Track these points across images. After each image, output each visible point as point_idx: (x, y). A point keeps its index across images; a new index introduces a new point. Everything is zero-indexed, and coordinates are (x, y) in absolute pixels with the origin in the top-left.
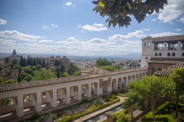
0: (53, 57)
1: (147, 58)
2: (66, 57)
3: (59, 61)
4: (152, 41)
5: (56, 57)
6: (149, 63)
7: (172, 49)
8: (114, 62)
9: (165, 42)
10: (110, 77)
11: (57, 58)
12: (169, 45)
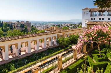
0: (19, 22)
1: (86, 21)
2: (28, 21)
3: (24, 24)
4: (89, 10)
5: (21, 21)
6: (87, 25)
7: (101, 16)
8: (62, 25)
9: (97, 11)
10: (64, 33)
11: (22, 23)
12: (100, 13)
